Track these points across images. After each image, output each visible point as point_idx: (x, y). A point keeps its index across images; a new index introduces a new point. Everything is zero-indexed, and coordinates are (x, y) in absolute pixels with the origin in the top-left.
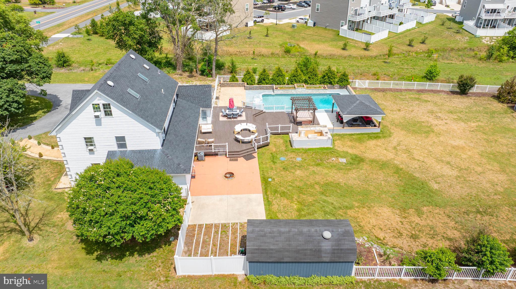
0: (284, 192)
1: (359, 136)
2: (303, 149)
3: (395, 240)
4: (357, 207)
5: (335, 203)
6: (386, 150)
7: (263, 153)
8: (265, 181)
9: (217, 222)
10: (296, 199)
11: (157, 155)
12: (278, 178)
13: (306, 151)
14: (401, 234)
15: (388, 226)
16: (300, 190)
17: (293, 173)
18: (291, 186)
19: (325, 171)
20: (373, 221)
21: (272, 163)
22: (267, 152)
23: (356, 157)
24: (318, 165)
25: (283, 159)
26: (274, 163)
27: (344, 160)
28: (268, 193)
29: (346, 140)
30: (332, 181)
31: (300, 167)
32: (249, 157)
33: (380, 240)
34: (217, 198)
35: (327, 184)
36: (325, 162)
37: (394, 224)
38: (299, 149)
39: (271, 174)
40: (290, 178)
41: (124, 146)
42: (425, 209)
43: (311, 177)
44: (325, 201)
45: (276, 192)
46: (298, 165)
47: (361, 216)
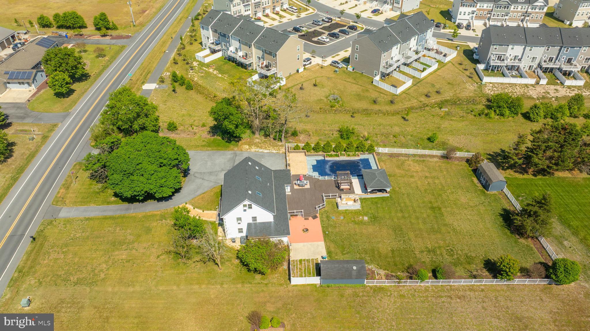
1: (376, 200)
7: (322, 214)
8: (325, 234)
9: (304, 258)
11: (272, 225)
13: (346, 211)
23: (373, 215)
24: (352, 222)
25: (333, 217)
26: (328, 220)
27: (366, 218)
28: (327, 241)
29: (369, 203)
32: (314, 217)
33: (379, 266)
34: (301, 244)
35: (356, 235)
36: (356, 219)
38: (342, 210)
41: (256, 220)
45: (330, 240)
46: (341, 222)
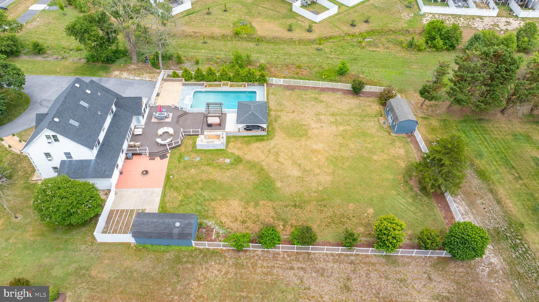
0: (177, 187)
1: (249, 138)
2: (204, 150)
3: (231, 224)
4: (219, 200)
5: (206, 196)
6: (262, 152)
7: (175, 153)
8: (168, 178)
9: (128, 208)
10: (183, 193)
11: (92, 164)
12: (177, 176)
13: (205, 151)
14: (237, 220)
15: (231, 214)
16: (188, 186)
17: (189, 171)
18: (183, 182)
19: (211, 170)
20: (224, 210)
21: (178, 162)
22: (177, 152)
23: (239, 157)
24: (209, 164)
25: (186, 158)
26: (179, 161)
27: (228, 161)
28: (167, 187)
29: (239, 142)
30: (212, 178)
31: (196, 166)
32: (163, 157)
33: (222, 223)
34: (133, 190)
35: (207, 181)
36: (215, 162)
37: (236, 213)
38: (201, 150)
39: (174, 172)
40: (185, 176)
41: (70, 157)
42: (261, 202)
43: (200, 175)
44: (200, 195)
45: (172, 186)
46: (195, 164)
47: (218, 206)
